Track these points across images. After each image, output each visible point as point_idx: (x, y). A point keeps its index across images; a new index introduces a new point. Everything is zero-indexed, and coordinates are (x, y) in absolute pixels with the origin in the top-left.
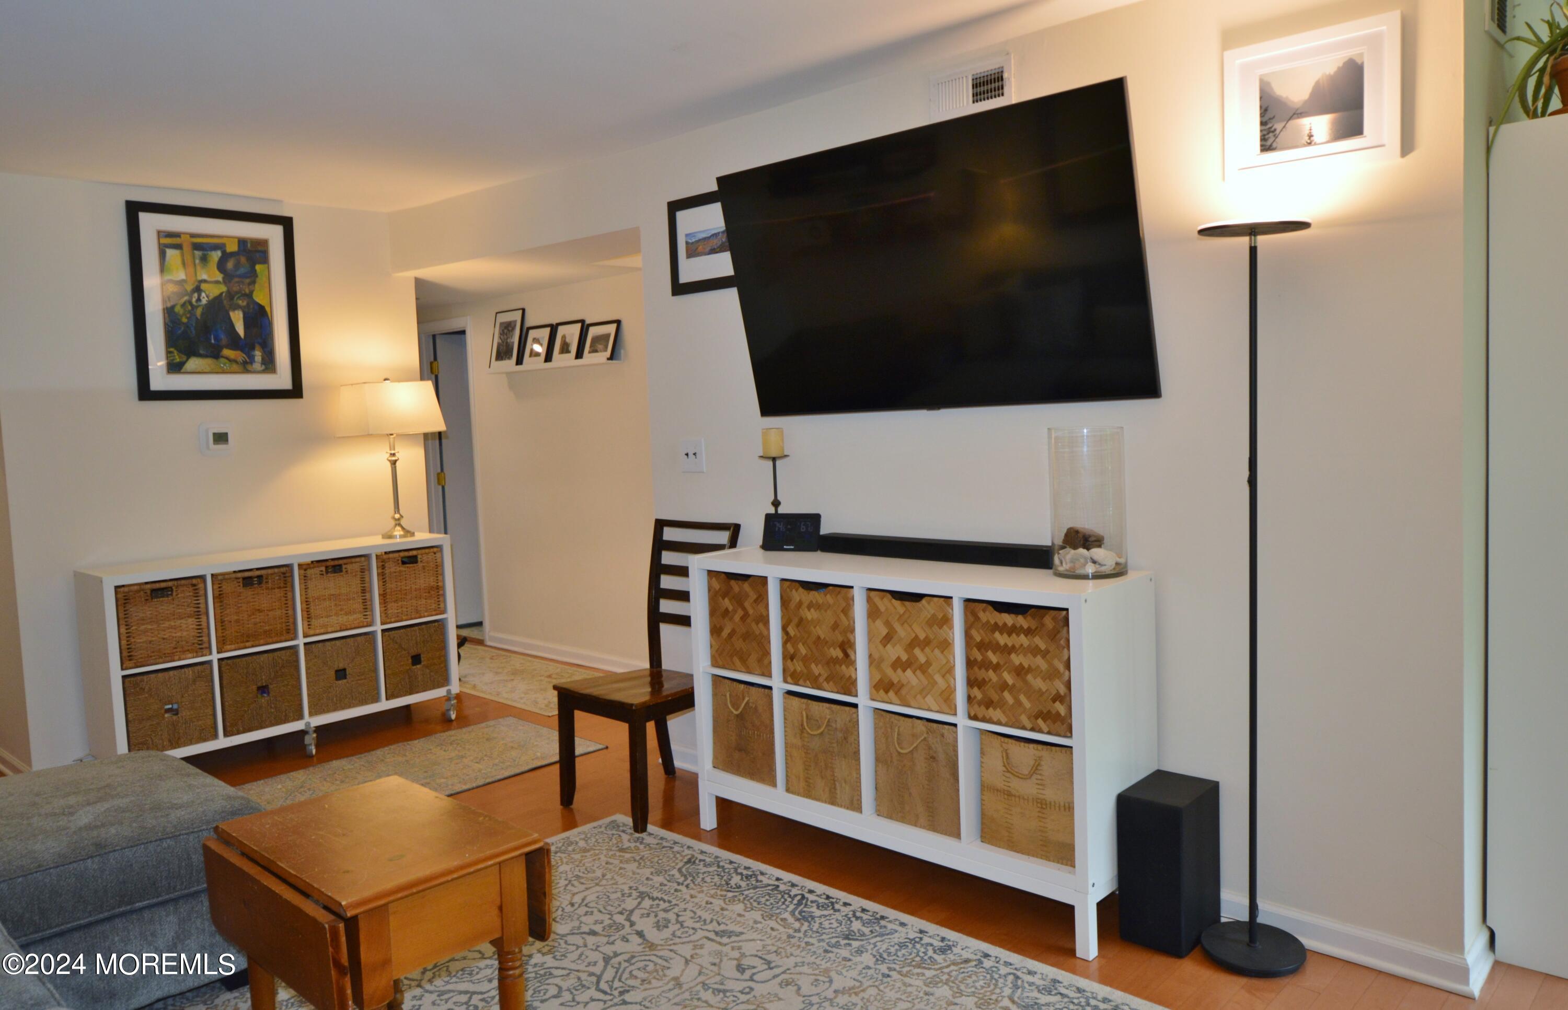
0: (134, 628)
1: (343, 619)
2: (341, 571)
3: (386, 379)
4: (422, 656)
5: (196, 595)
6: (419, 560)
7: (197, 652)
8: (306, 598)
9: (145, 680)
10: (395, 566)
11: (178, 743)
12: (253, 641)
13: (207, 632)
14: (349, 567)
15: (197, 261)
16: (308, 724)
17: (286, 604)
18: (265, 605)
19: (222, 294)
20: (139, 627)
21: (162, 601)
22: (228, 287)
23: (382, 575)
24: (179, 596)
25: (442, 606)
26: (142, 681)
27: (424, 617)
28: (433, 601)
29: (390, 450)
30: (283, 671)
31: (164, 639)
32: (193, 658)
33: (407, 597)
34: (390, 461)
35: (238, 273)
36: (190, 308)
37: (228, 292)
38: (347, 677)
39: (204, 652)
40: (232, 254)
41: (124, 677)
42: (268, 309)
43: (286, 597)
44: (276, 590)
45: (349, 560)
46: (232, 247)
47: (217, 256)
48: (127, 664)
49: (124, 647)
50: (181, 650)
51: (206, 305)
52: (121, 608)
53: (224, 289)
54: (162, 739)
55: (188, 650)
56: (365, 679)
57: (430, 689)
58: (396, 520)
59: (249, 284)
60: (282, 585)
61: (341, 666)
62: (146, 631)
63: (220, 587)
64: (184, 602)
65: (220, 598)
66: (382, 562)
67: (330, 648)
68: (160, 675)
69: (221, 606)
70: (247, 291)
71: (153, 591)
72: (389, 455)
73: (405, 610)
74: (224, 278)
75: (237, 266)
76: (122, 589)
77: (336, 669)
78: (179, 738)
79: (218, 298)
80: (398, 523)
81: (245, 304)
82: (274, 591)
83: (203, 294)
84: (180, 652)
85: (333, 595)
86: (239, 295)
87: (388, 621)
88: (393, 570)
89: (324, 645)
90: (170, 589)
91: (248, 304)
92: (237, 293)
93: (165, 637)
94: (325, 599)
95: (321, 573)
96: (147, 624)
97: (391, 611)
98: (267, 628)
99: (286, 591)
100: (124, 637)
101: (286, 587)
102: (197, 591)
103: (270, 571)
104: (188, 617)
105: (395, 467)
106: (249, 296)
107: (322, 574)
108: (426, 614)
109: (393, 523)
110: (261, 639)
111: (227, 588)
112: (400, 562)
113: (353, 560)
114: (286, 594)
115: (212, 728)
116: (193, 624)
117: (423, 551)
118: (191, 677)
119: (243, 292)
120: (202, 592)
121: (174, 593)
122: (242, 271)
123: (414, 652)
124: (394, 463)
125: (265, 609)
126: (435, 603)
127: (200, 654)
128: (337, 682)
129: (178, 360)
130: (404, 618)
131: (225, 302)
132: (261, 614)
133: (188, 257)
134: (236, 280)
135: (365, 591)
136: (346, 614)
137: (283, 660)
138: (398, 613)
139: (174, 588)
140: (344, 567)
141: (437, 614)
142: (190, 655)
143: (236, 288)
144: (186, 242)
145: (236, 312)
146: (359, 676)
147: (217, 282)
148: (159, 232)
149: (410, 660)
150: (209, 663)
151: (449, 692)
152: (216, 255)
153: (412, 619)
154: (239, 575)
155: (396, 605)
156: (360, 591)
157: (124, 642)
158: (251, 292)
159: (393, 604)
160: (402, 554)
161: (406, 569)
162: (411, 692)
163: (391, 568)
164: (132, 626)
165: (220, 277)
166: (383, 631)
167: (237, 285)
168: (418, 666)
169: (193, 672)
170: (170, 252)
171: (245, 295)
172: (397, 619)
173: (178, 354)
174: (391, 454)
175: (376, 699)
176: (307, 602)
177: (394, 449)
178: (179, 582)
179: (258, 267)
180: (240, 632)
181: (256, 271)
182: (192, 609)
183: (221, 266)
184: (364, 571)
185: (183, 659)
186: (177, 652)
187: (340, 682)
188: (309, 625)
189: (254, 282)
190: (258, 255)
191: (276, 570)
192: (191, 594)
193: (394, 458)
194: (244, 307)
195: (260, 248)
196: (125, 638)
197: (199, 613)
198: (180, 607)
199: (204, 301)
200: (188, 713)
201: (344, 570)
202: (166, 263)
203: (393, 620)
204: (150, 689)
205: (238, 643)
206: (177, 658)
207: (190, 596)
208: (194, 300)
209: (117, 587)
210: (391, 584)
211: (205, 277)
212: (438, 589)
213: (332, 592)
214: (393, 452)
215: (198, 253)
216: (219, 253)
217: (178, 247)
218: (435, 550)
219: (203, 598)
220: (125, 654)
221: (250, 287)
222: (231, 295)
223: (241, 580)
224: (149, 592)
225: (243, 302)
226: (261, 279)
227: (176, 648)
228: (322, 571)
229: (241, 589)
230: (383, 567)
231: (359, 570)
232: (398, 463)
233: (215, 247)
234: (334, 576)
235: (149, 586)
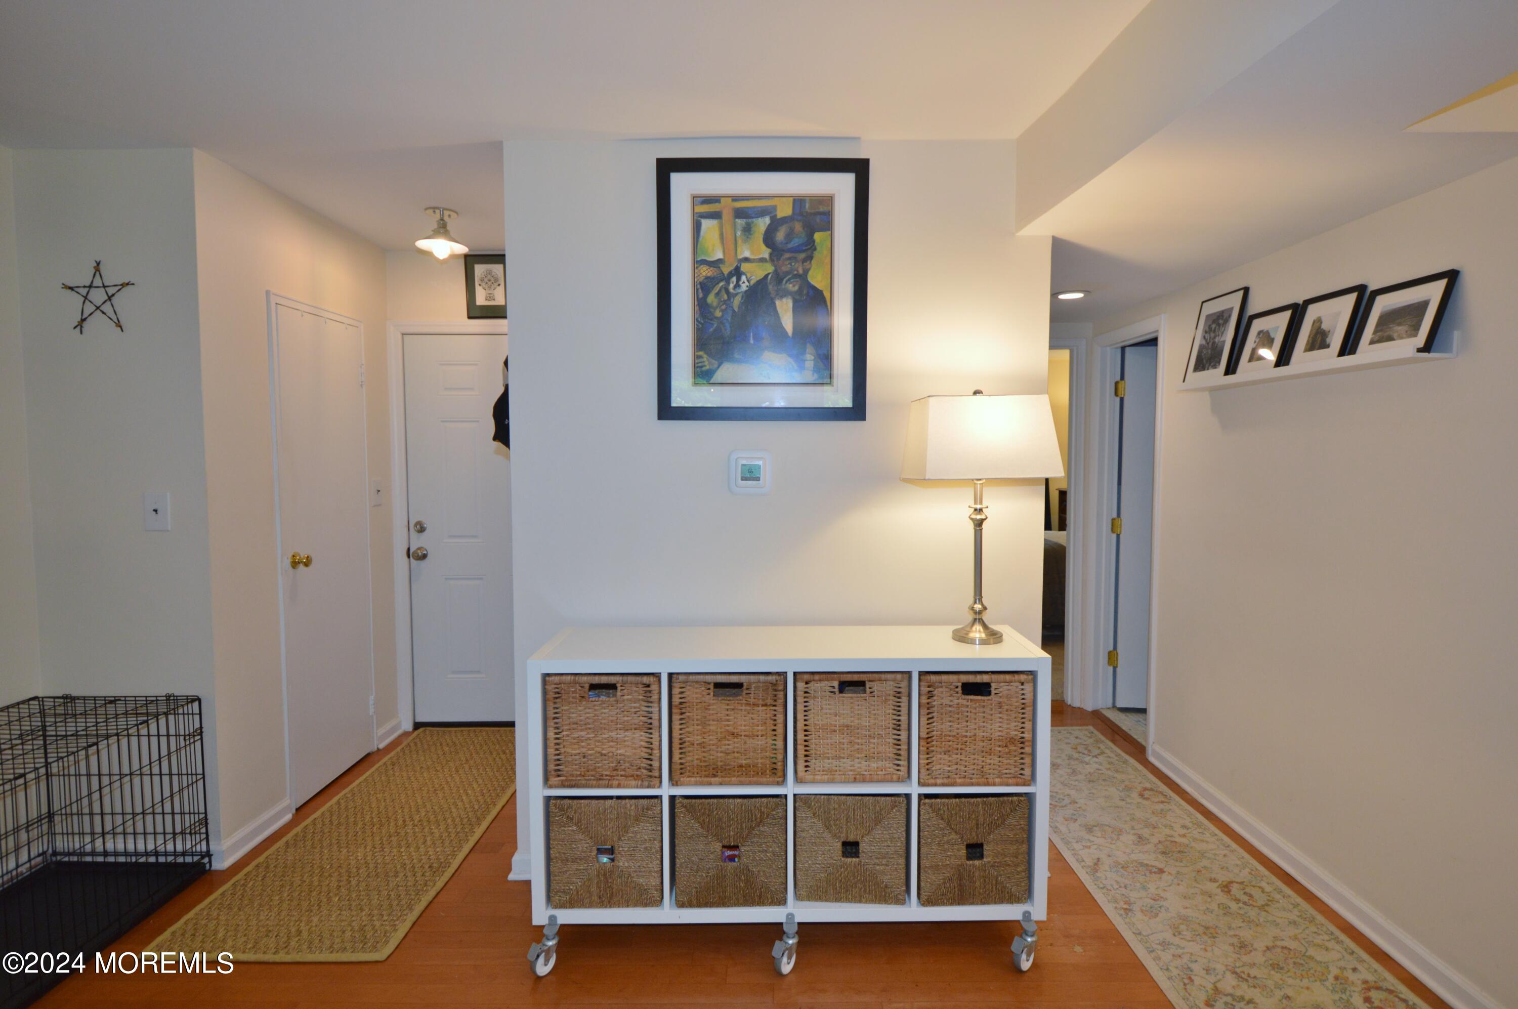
0: (564, 733)
1: (861, 765)
2: (865, 692)
3: (976, 393)
4: (985, 847)
5: (648, 700)
6: (993, 692)
7: (642, 781)
8: (806, 725)
9: (575, 807)
10: (951, 696)
11: (609, 902)
12: (722, 777)
13: (658, 755)
14: (876, 686)
15: (739, 233)
16: (790, 916)
17: (774, 730)
18: (743, 728)
19: (767, 276)
20: (572, 733)
21: (603, 702)
22: (775, 266)
23: (927, 708)
24: (626, 697)
25: (1027, 772)
26: (570, 807)
27: (994, 785)
28: (1012, 762)
29: (975, 503)
30: (762, 829)
31: (602, 755)
32: (637, 787)
33: (967, 749)
34: (972, 519)
35: (790, 246)
36: (726, 297)
37: (776, 272)
38: (860, 856)
39: (652, 783)
40: (784, 220)
41: (548, 799)
42: (827, 294)
43: (775, 720)
44: (760, 708)
45: (876, 676)
46: (784, 210)
47: (765, 223)
48: (554, 780)
49: (551, 757)
50: (623, 773)
51: (746, 291)
52: (551, 705)
53: (769, 268)
54: (589, 892)
55: (632, 776)
56: (887, 865)
57: (995, 903)
58: (975, 612)
59: (804, 261)
60: (769, 702)
61: (852, 838)
62: (579, 740)
63: (682, 693)
64: (631, 708)
65: (681, 709)
66: (929, 687)
67: (837, 806)
68: (594, 802)
69: (681, 719)
70: (801, 272)
71: (593, 687)
72: (973, 510)
73: (963, 768)
74: (771, 255)
75: (789, 236)
76: (552, 679)
77: (843, 840)
78: (612, 895)
79: (763, 281)
80: (978, 618)
81: (796, 288)
82: (756, 708)
83: (744, 278)
84: (621, 776)
85: (847, 726)
86: (790, 276)
87: (932, 781)
88: (946, 701)
89: (828, 800)
90: (613, 687)
91: (800, 289)
92: (787, 273)
93: (604, 752)
94: (835, 731)
95: (833, 690)
96: (582, 730)
97: (938, 767)
98: (744, 762)
99: (775, 710)
100: (551, 743)
101: (775, 706)
102: (648, 695)
103: (752, 677)
104: (635, 729)
105: (981, 530)
106: (803, 277)
107: (834, 692)
108: (997, 780)
109: (970, 617)
110: (734, 776)
111: (693, 694)
112: (959, 689)
113: (883, 676)
114: (775, 715)
115: (656, 890)
116: (642, 740)
117: (1002, 677)
118: (633, 814)
119: (796, 272)
120: (655, 697)
121: (619, 694)
122: (795, 242)
123: (974, 839)
124: (979, 524)
125: (743, 733)
126: (1015, 767)
127: (646, 783)
128: (843, 859)
129: (708, 367)
130: (959, 781)
131: (770, 287)
132: (736, 740)
133: (728, 229)
134: (787, 255)
135: (899, 726)
136: (867, 758)
137: (762, 813)
138: (949, 771)
139: (618, 685)
140: (868, 685)
141: (1017, 785)
142: (633, 783)
143: (785, 268)
144: (726, 208)
145: (784, 300)
146: (877, 858)
147: (762, 260)
148: (694, 198)
149: (964, 852)
150: (658, 797)
151: (1027, 915)
152: (763, 224)
153: (972, 784)
154: (709, 678)
155: (946, 757)
156: (891, 726)
157: (551, 751)
158: (806, 272)
159: (942, 756)
160: (965, 678)
161: (969, 703)
162: (961, 899)
163: (946, 698)
164: (563, 731)
165: (765, 252)
166: (923, 797)
167: (788, 262)
168: (977, 863)
169: (636, 806)
170: (706, 224)
171: (798, 276)
172: (945, 781)
173: (708, 360)
174: (976, 510)
175: (900, 900)
176: (806, 731)
177: (981, 503)
178: (625, 678)
179: (817, 236)
180: (705, 761)
181: (814, 241)
182: (642, 718)
183: (769, 239)
184: (901, 695)
185: (624, 787)
186: (618, 775)
187: (849, 860)
188: (806, 766)
189: (810, 258)
190: (818, 219)
191: (762, 678)
192: (641, 697)
193: (979, 517)
194: (796, 292)
195: (822, 209)
196: (552, 745)
197: (650, 727)
198: (625, 713)
199: (744, 287)
200: (626, 864)
201: (868, 690)
202: (701, 239)
203: (939, 781)
204: (579, 821)
205: (701, 777)
206: (615, 783)
207: (639, 700)
208: (731, 286)
209: (546, 676)
210: (942, 724)
211: (747, 254)
212: (1022, 743)
213: (847, 721)
214: (978, 507)
215: (740, 222)
216: (767, 220)
217: (716, 215)
218: (1023, 677)
219: (656, 705)
220: (552, 767)
221: (805, 264)
222: (778, 278)
223: (712, 686)
224: (587, 686)
225: (794, 286)
226: (821, 253)
227: (616, 770)
228: (834, 687)
229: (710, 699)
230: (930, 695)
231: (892, 693)
232: (985, 525)
233: (762, 212)
234: (852, 698)
235: (585, 678)
